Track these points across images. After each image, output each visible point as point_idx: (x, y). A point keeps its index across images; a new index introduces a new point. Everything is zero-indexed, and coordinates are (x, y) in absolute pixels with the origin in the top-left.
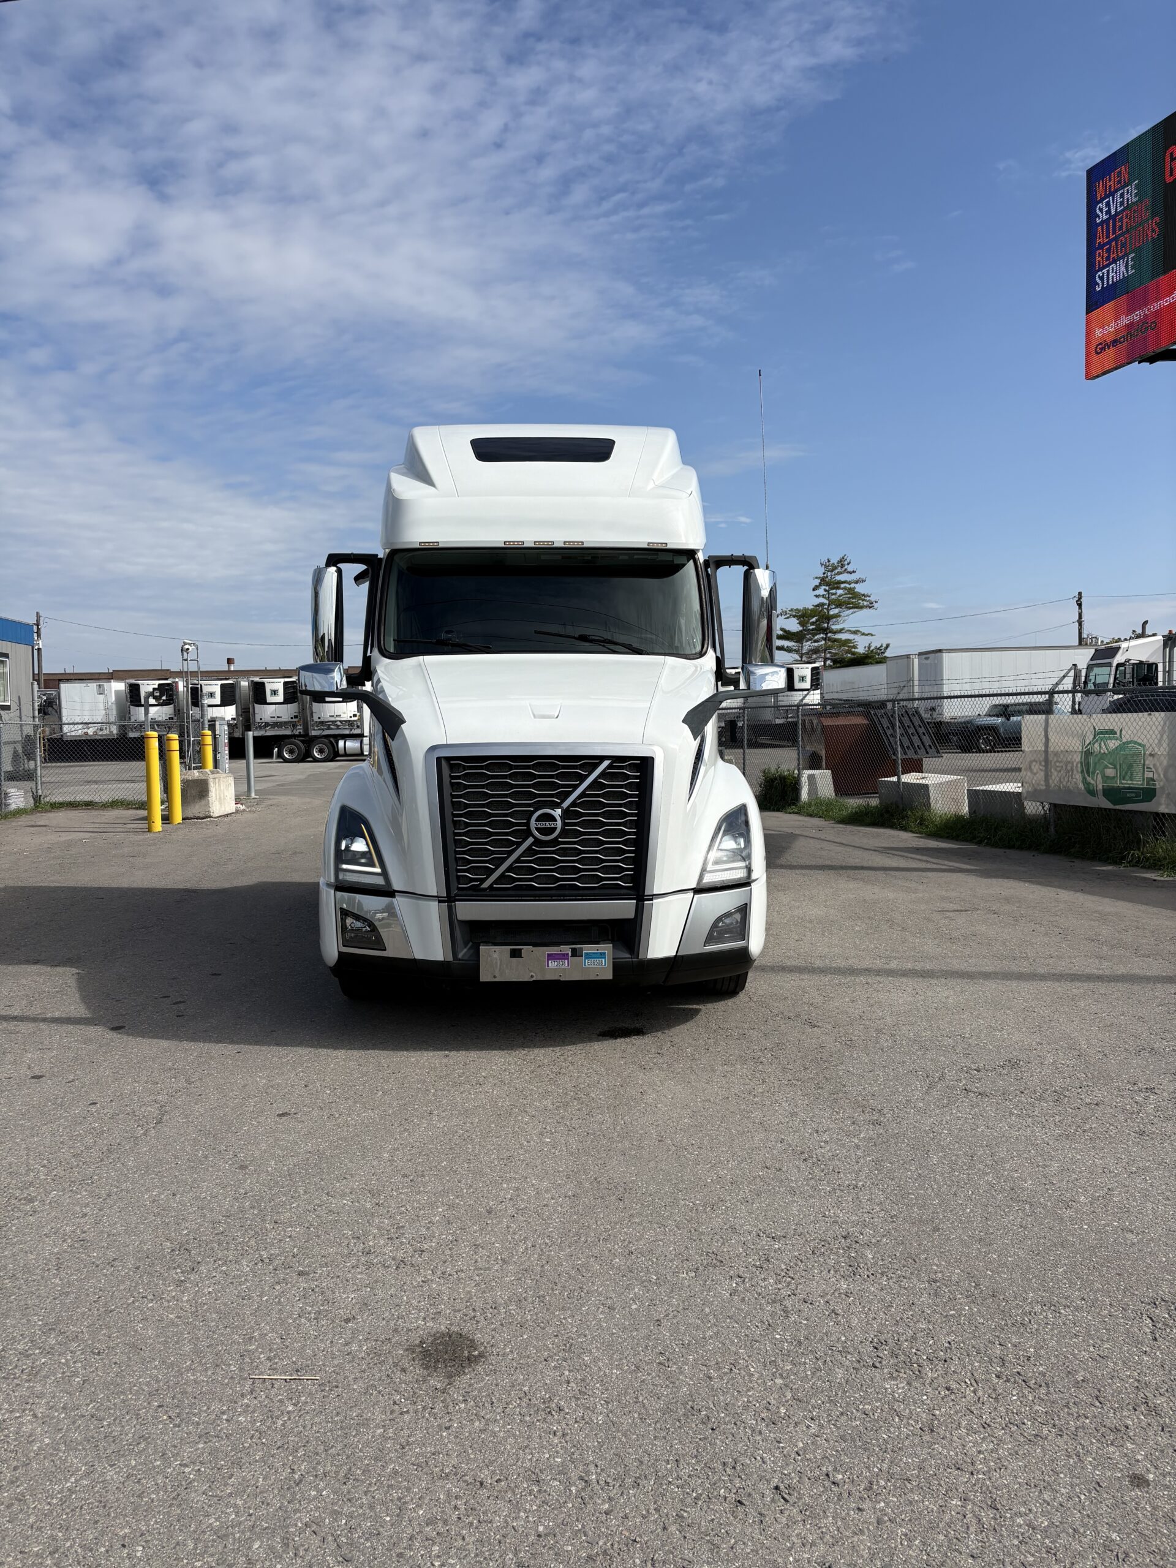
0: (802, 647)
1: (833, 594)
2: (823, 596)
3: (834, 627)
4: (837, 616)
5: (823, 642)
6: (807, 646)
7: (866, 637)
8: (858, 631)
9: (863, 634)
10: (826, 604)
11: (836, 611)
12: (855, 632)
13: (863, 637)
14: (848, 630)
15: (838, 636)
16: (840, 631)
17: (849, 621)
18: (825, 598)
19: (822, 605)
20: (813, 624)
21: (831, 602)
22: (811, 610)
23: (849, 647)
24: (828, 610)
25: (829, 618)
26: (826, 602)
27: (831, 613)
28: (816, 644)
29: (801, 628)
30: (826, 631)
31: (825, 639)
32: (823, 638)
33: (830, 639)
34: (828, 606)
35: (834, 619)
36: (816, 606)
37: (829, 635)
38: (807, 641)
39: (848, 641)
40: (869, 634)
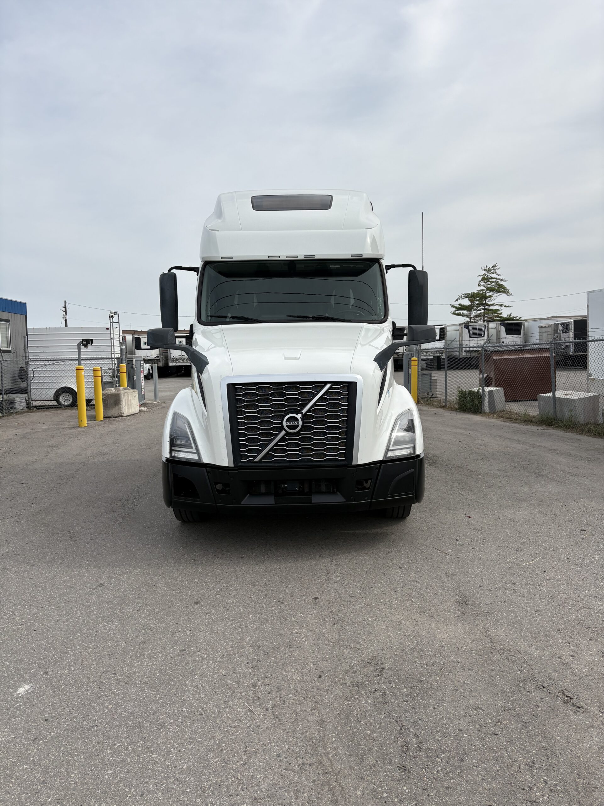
0: (471, 314)
1: (488, 284)
2: (483, 285)
3: (489, 303)
4: (491, 296)
5: (483, 311)
6: (474, 313)
7: (507, 308)
8: (503, 305)
9: (505, 306)
10: (484, 290)
11: (490, 294)
12: (501, 305)
13: (505, 308)
14: (496, 304)
15: (491, 308)
16: (492, 305)
17: (497, 299)
18: (484, 286)
19: (483, 290)
20: (477, 301)
21: (488, 289)
22: (477, 294)
23: (498, 313)
24: (486, 293)
25: (486, 298)
26: (485, 289)
27: (487, 295)
28: (479, 312)
29: (470, 303)
30: (485, 304)
31: (484, 309)
32: (482, 308)
33: (487, 309)
34: (486, 291)
35: (489, 298)
36: (479, 291)
37: (487, 307)
38: (474, 311)
39: (498, 310)
40: (508, 306)
